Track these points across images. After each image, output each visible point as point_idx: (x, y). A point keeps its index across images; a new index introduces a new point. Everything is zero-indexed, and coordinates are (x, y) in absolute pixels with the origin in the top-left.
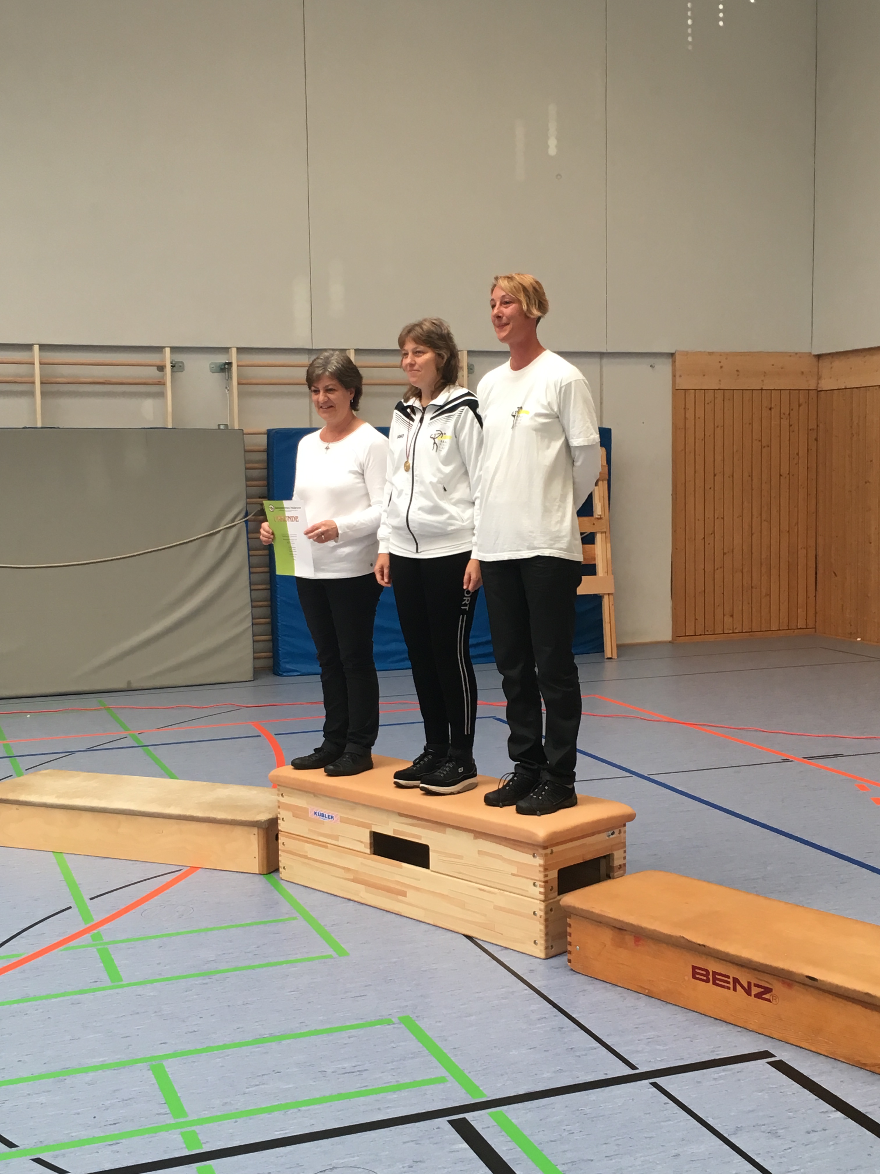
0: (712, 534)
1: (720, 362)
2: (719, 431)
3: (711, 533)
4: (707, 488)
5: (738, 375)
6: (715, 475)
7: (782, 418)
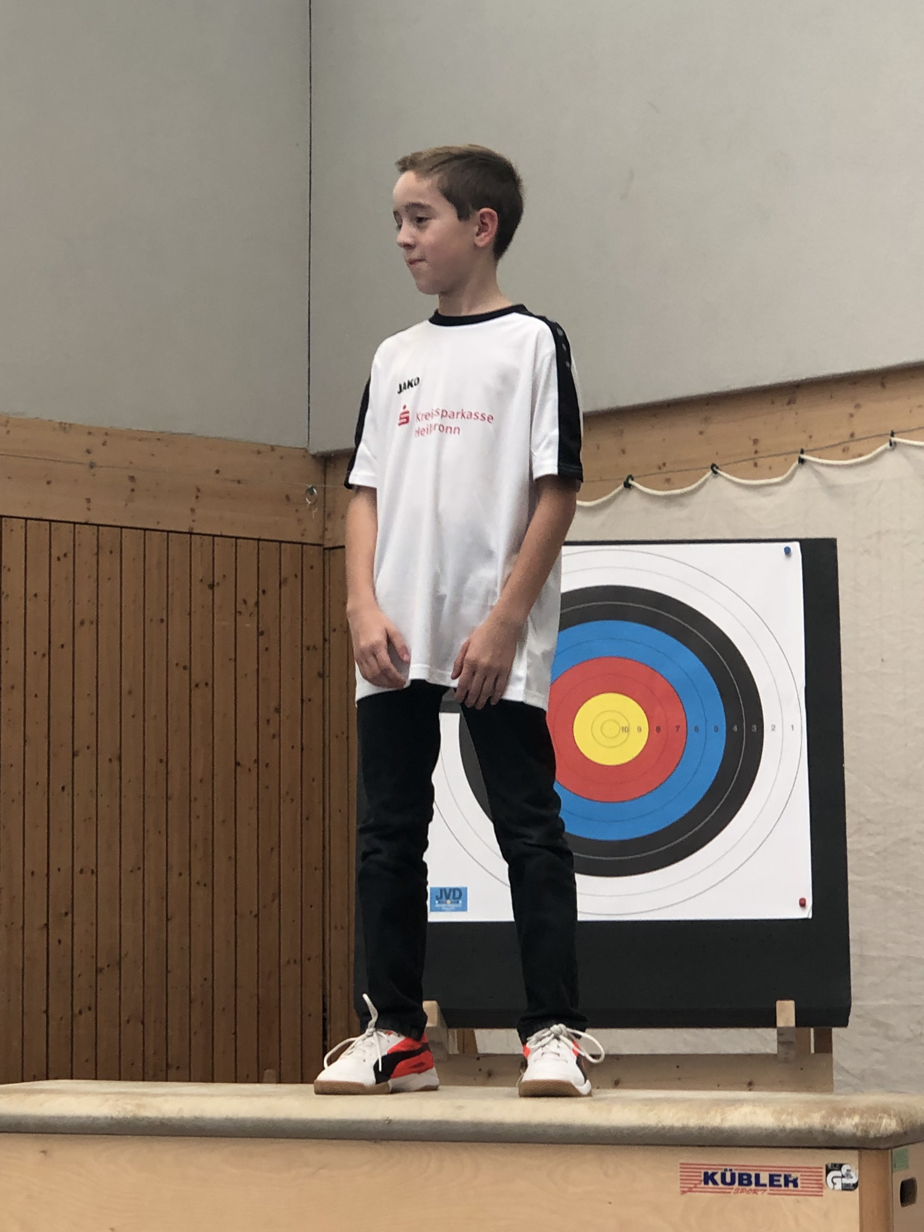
0: (66, 914)
1: (88, 452)
2: (85, 635)
3: (63, 911)
4: (56, 787)
5: (133, 490)
6: (74, 755)
7: (240, 612)
